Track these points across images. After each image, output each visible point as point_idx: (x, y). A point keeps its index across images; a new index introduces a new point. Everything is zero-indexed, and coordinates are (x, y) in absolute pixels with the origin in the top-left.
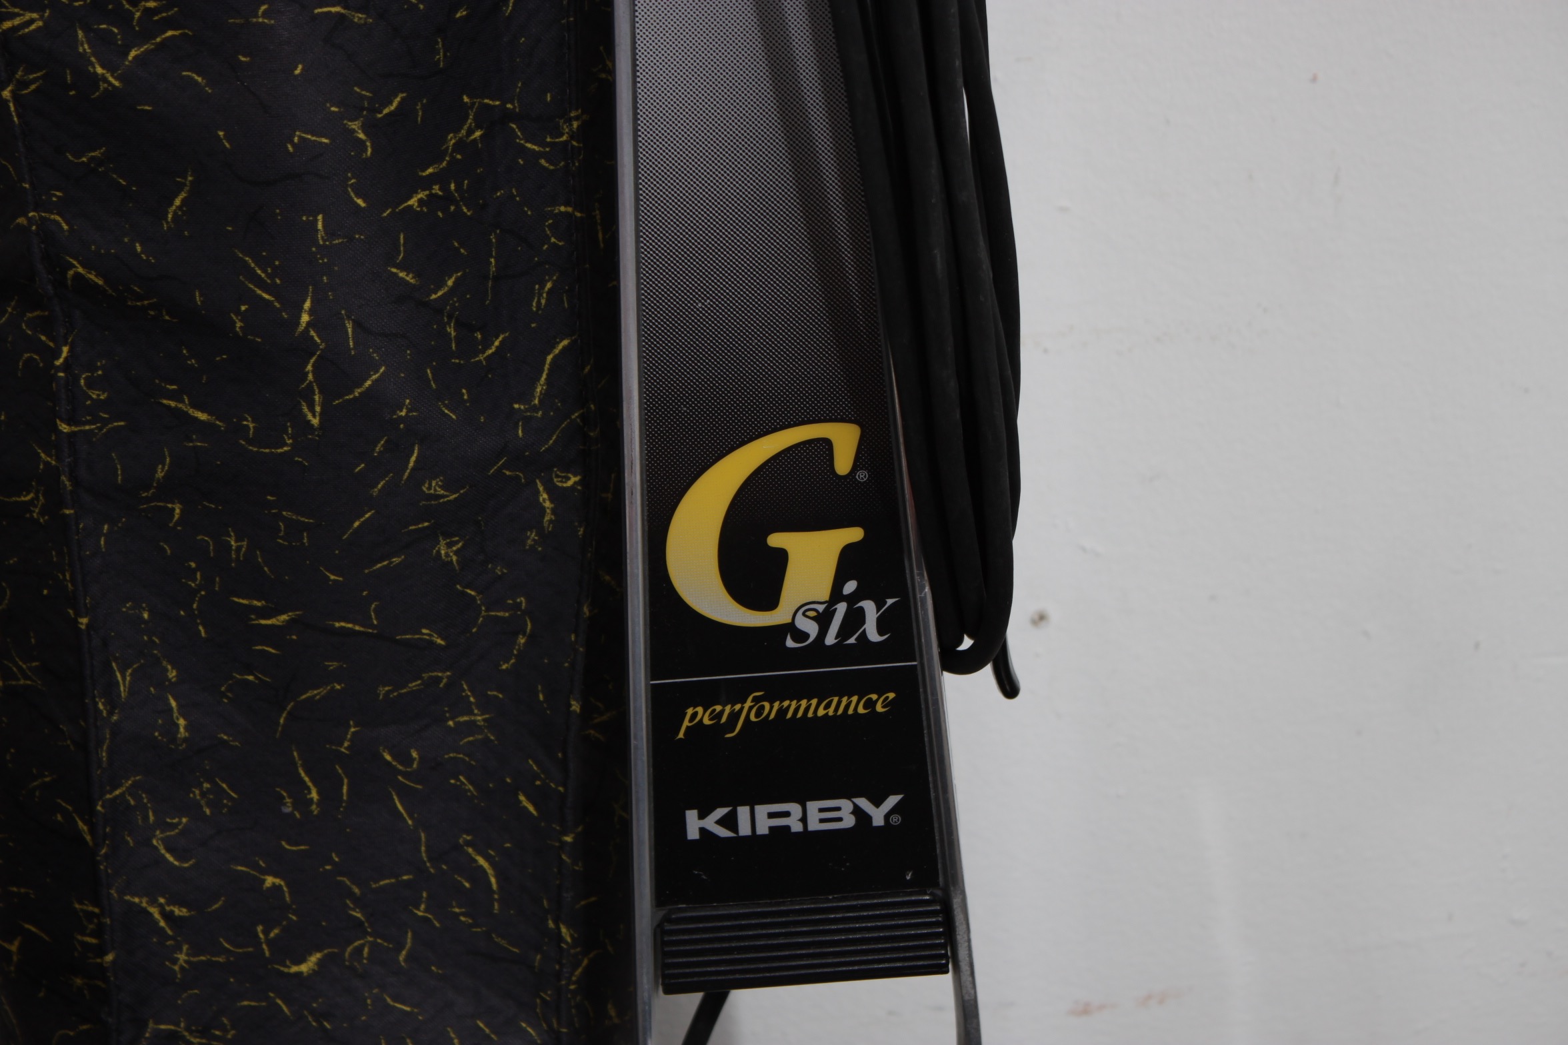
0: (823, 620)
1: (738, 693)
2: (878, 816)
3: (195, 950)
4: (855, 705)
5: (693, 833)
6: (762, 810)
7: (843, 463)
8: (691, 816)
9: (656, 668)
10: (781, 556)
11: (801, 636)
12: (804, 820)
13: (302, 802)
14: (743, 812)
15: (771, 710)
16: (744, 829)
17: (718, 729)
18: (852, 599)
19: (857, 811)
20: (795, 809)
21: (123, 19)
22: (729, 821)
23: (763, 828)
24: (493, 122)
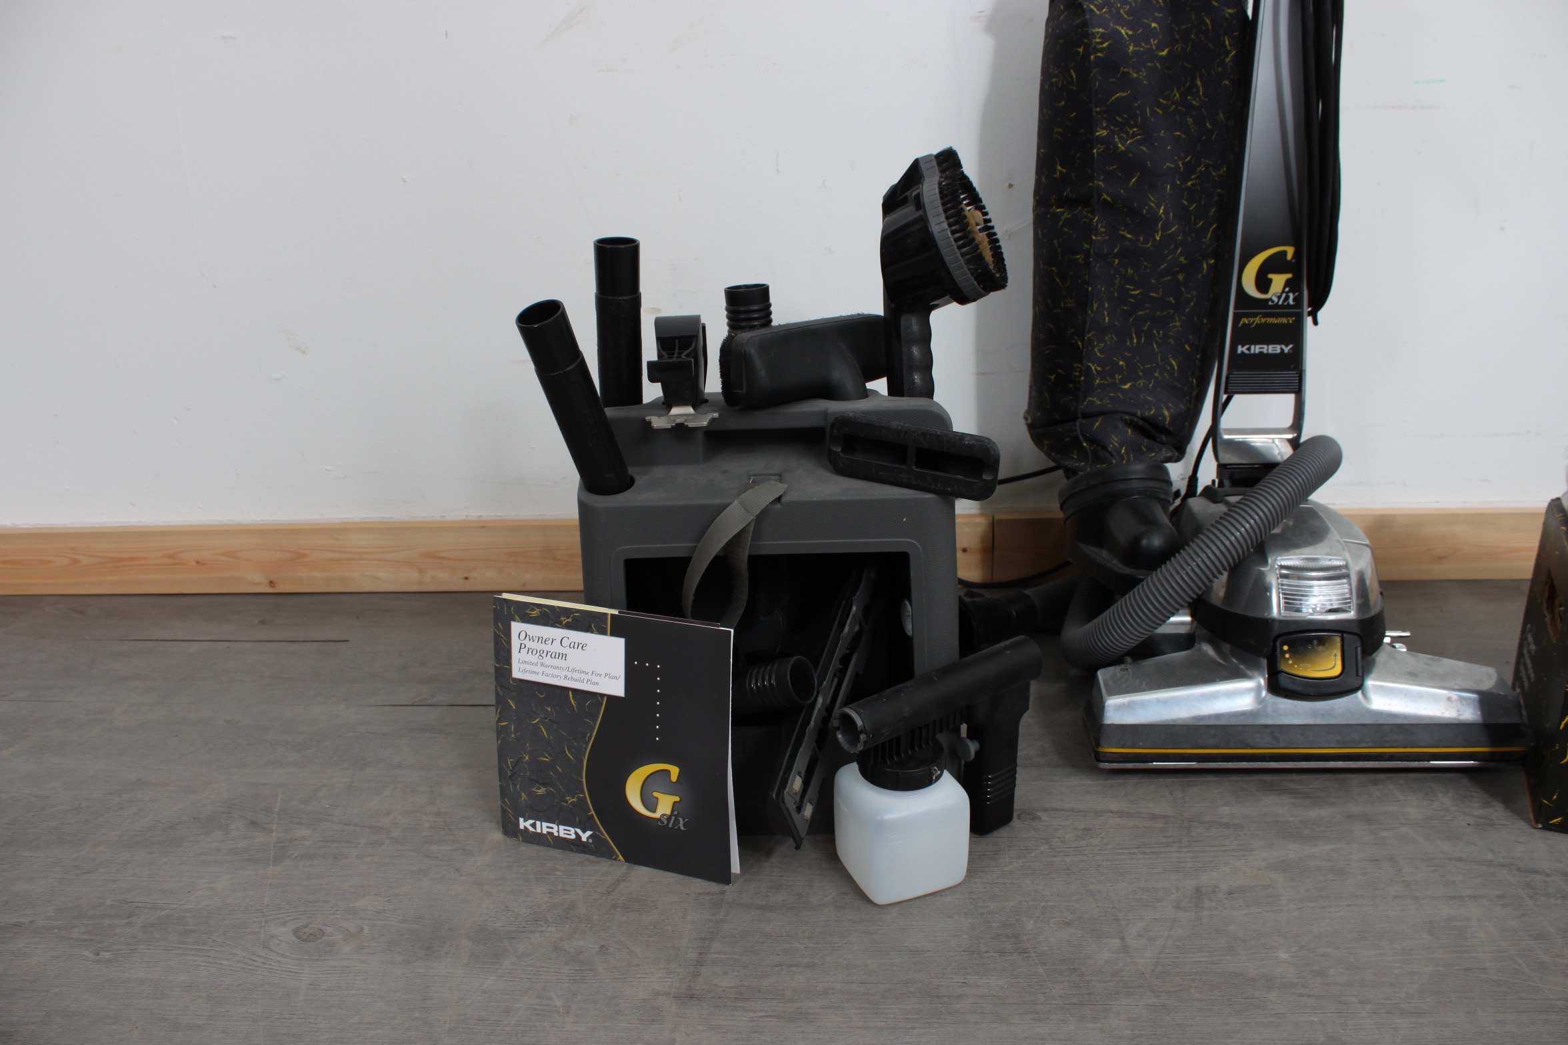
0: (1279, 298)
1: (1255, 315)
2: (1286, 350)
3: (1101, 380)
4: (1284, 320)
5: (1240, 352)
6: (1258, 347)
7: (1289, 257)
8: (1240, 347)
9: (1236, 307)
10: (1270, 281)
11: (1273, 301)
12: (1268, 350)
13: (1132, 342)
14: (1253, 347)
15: (1263, 320)
16: (1252, 351)
17: (1250, 324)
18: (1287, 293)
19: (1282, 349)
20: (1265, 347)
21: (1127, 133)
22: (1249, 349)
23: (1257, 351)
24: (1207, 166)
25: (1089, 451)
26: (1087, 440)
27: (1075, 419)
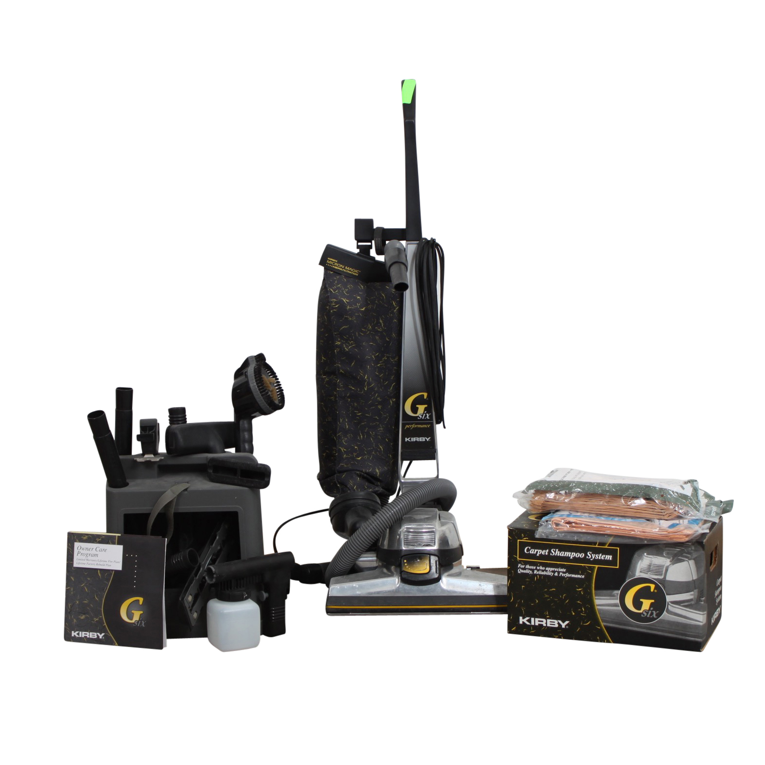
0: (422, 416)
1: (412, 424)
2: (428, 440)
4: (425, 426)
5: (406, 441)
6: (414, 438)
7: (425, 397)
8: (406, 438)
9: (403, 421)
10: (418, 408)
11: (420, 417)
12: (419, 440)
13: (360, 438)
14: (412, 438)
15: (416, 426)
16: (412, 441)
17: (410, 428)
18: (426, 413)
19: (425, 439)
20: (418, 438)
21: (349, 343)
22: (410, 439)
23: (414, 440)
24: (388, 357)
25: (340, 488)
26: (340, 483)
27: (335, 473)
